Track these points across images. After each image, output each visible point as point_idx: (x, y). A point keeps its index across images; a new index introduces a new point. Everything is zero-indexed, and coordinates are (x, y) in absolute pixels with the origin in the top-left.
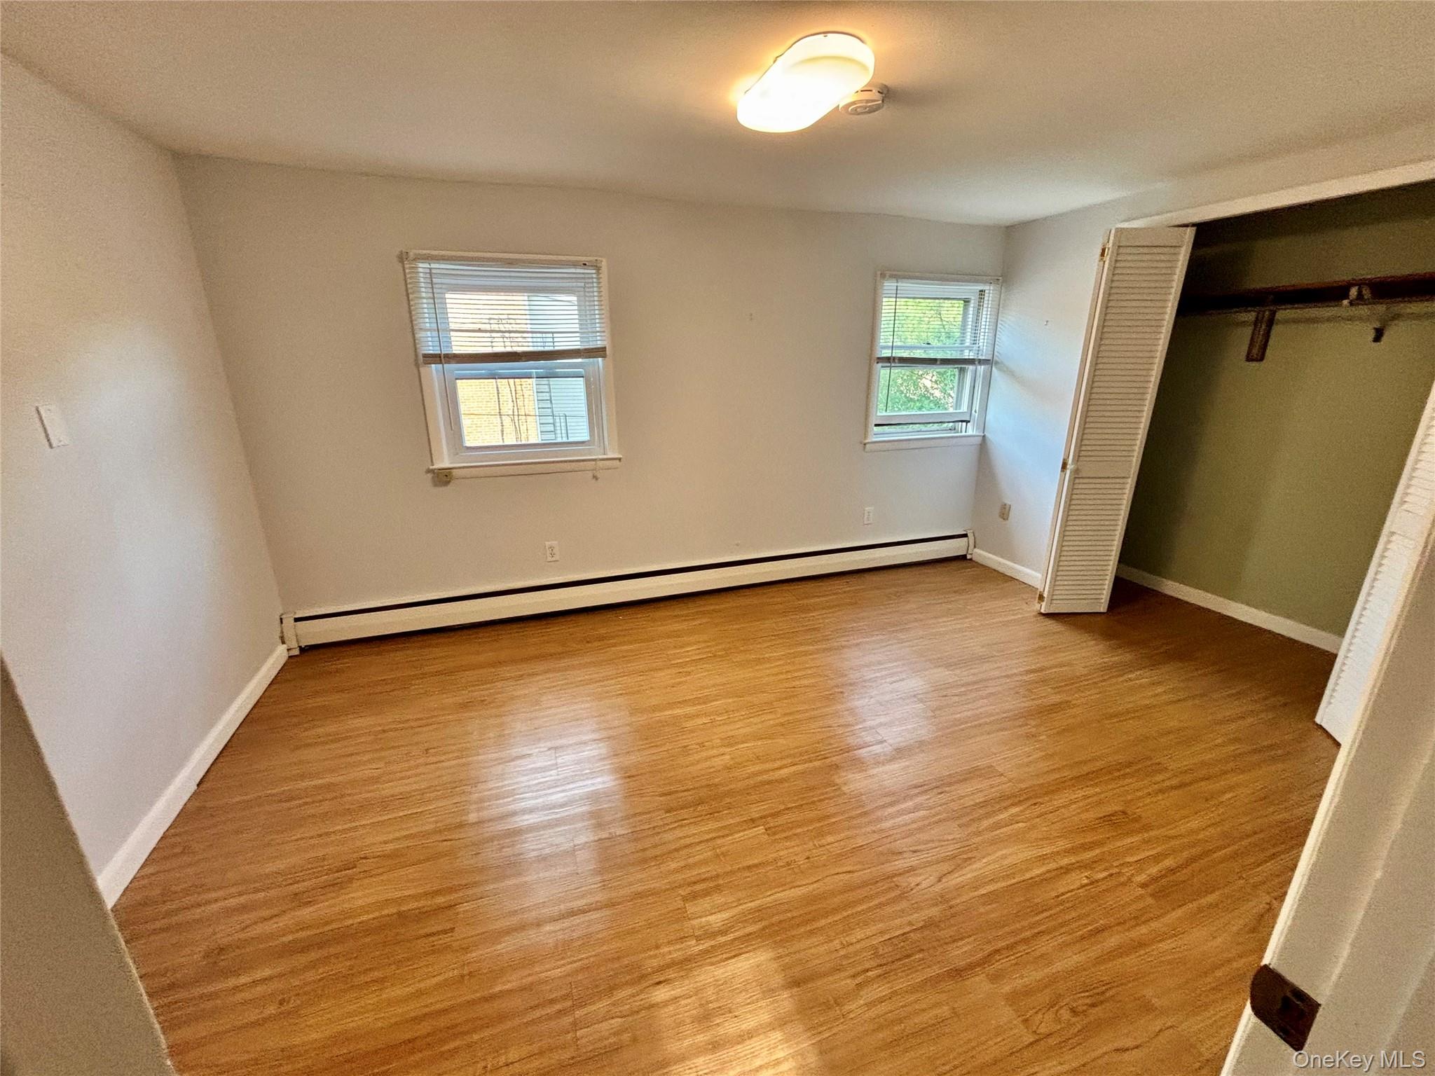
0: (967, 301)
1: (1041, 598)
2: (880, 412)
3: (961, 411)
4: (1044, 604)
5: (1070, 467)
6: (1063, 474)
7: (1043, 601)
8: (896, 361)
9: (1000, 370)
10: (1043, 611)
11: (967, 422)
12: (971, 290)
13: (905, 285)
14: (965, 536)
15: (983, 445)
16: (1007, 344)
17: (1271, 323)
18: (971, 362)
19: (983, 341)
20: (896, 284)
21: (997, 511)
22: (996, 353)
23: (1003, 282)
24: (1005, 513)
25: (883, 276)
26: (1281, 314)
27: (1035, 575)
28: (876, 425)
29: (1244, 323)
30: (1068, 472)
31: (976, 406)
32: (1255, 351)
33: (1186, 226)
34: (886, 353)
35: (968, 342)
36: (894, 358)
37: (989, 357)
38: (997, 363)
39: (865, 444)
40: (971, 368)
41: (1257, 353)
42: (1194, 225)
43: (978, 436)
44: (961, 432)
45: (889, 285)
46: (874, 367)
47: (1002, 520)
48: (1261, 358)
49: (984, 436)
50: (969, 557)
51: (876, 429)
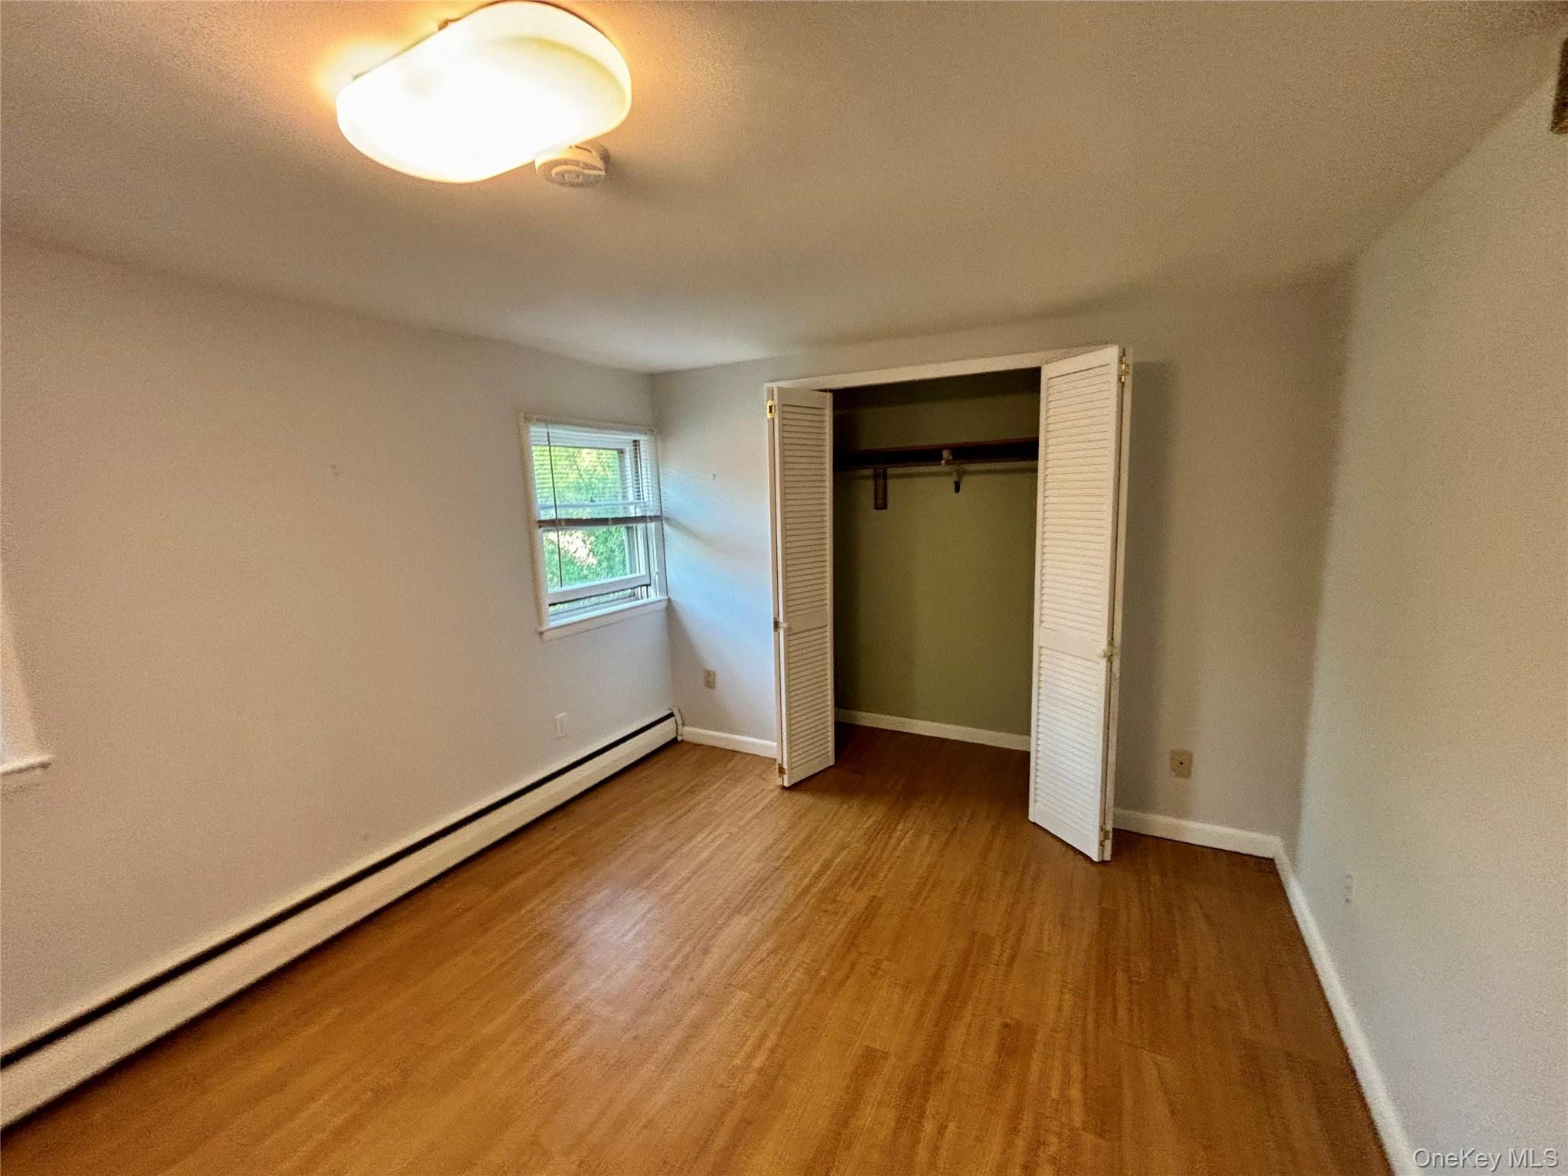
0: (621, 452)
1: (781, 771)
2: (552, 588)
3: (638, 574)
4: (786, 777)
5: (783, 625)
6: (777, 633)
7: (784, 774)
8: (563, 523)
9: (670, 525)
10: (786, 784)
11: (647, 586)
12: (624, 439)
13: (557, 432)
14: (671, 715)
15: (670, 610)
16: (674, 500)
17: (885, 477)
18: (642, 519)
19: (648, 495)
20: (545, 430)
21: (702, 682)
22: (663, 509)
23: (657, 433)
24: (709, 680)
25: (527, 419)
26: (891, 471)
27: (769, 745)
28: (550, 605)
29: (867, 477)
30: (782, 632)
31: (655, 569)
32: (880, 502)
33: (825, 391)
34: (550, 515)
35: (631, 497)
36: (560, 520)
37: (658, 514)
38: (667, 519)
39: (541, 633)
40: (640, 526)
41: (881, 504)
42: (831, 391)
43: (660, 601)
44: (642, 598)
45: (537, 431)
46: (536, 531)
47: (709, 690)
48: (884, 506)
49: (669, 600)
50: (679, 738)
51: (552, 608)
